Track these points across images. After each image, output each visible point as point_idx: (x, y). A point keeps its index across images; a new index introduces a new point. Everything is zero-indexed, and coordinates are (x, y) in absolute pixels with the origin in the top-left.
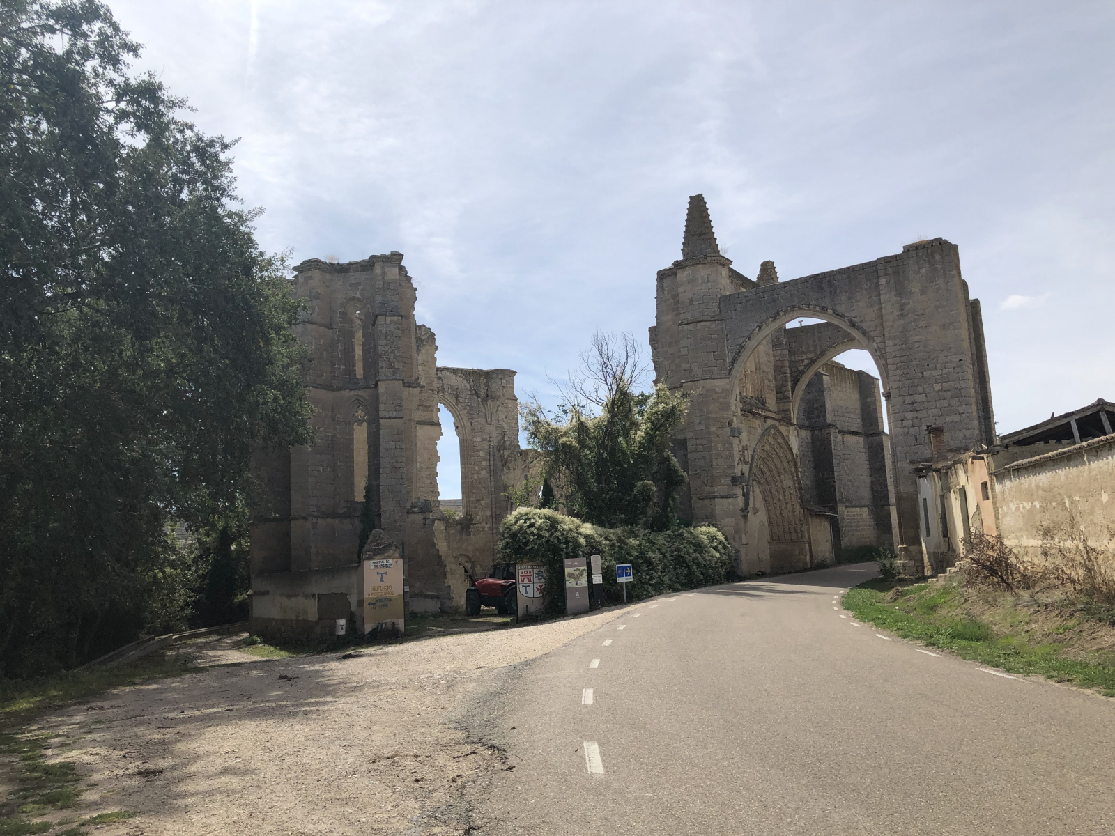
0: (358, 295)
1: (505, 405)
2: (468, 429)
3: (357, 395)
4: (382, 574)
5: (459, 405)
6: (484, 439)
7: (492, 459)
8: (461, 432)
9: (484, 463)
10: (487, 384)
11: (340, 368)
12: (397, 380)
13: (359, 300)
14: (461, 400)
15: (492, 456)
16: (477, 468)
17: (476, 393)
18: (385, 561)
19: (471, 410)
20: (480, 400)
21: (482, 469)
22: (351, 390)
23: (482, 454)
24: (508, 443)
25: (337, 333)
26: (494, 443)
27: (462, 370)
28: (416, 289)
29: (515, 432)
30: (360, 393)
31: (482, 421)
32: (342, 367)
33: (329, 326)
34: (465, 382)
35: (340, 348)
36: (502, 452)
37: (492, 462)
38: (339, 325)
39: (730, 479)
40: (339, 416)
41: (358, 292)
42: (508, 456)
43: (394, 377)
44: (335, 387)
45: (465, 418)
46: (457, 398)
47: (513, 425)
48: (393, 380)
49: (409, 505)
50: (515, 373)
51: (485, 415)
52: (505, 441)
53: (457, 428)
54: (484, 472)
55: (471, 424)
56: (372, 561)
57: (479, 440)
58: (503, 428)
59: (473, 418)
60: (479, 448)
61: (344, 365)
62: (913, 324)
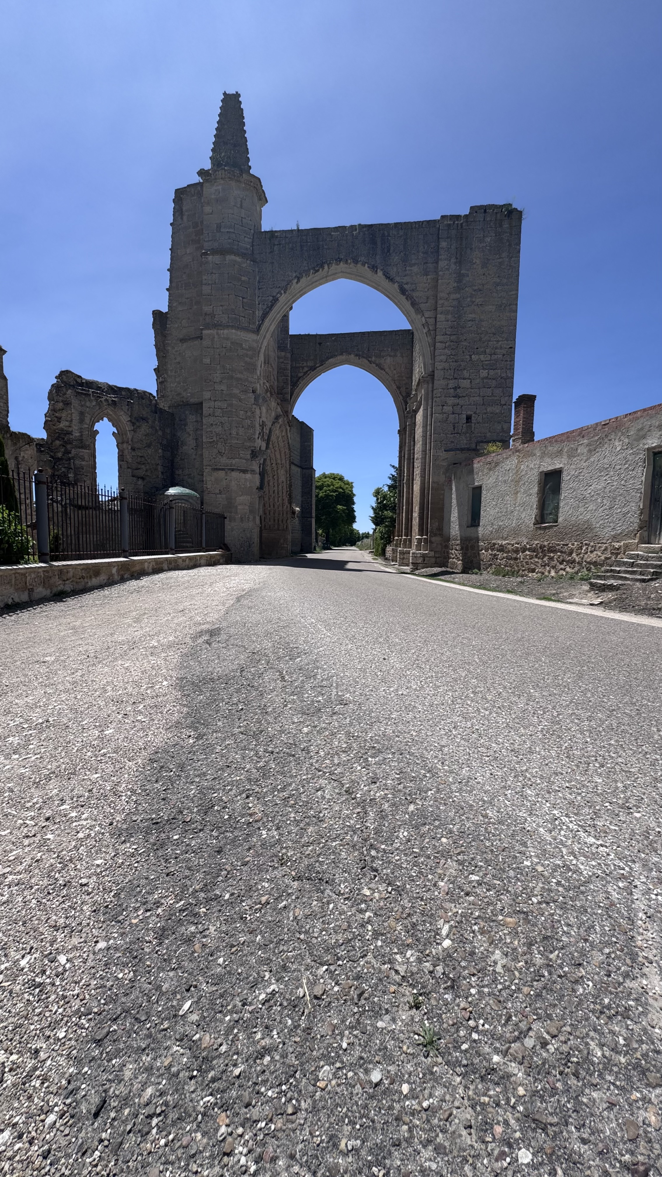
29: (5, 413)
39: (250, 452)
62: (469, 299)
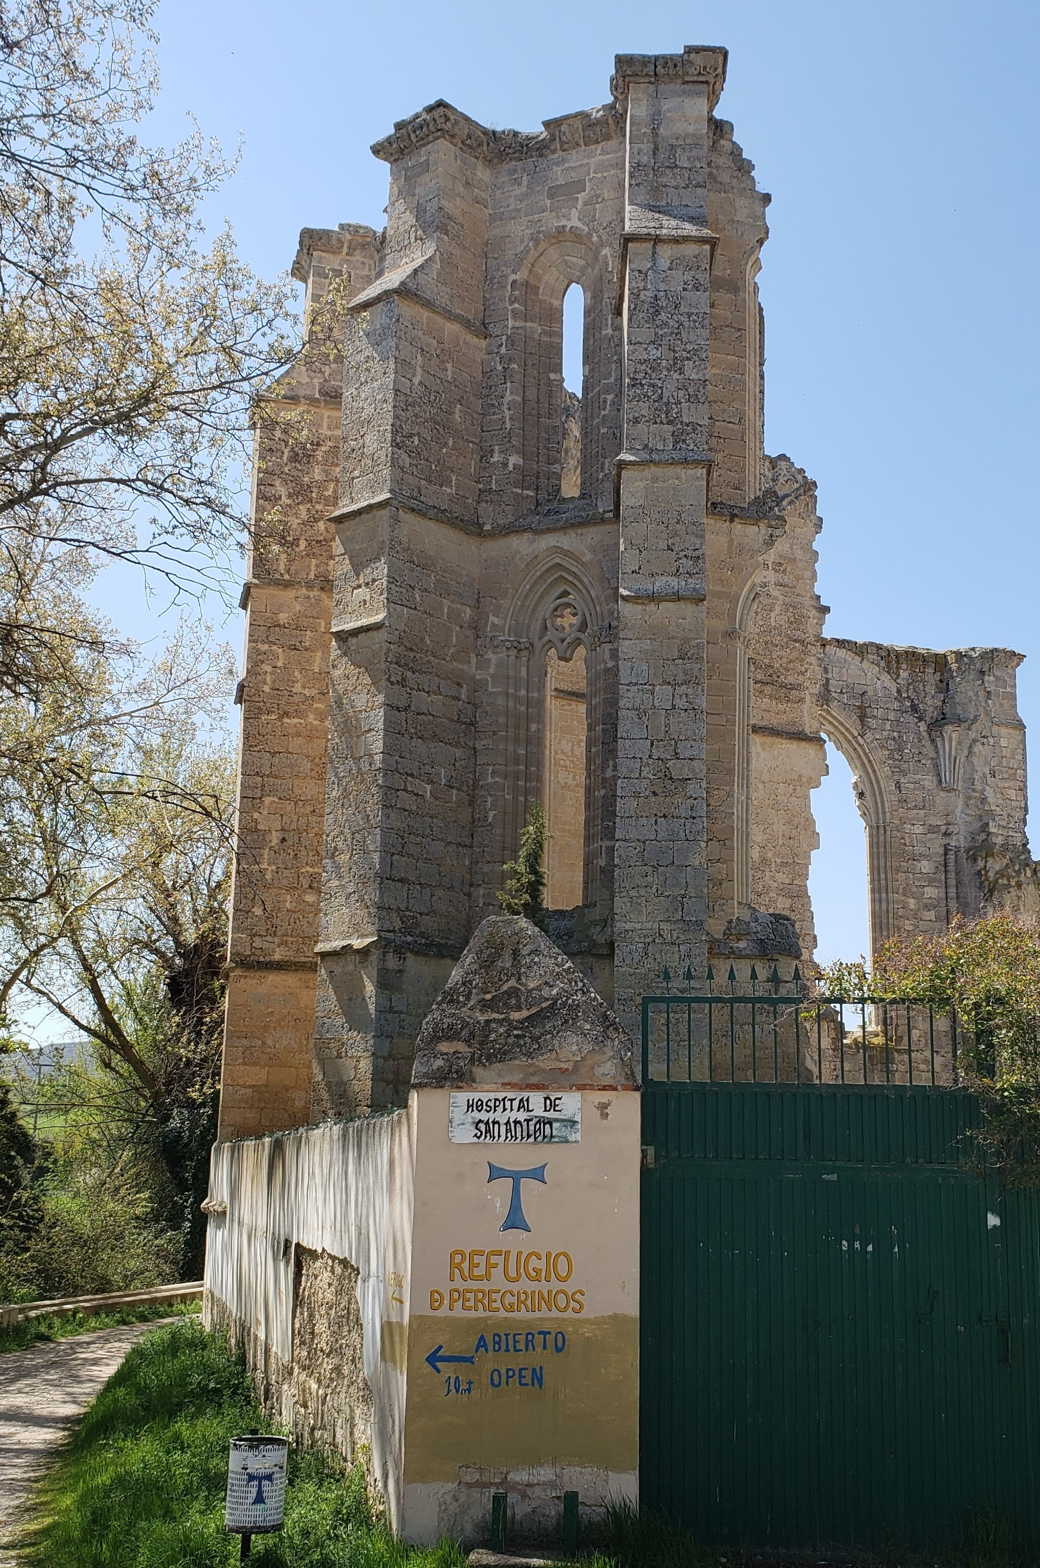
0: (574, 221)
1: (991, 740)
2: (891, 800)
3: (559, 550)
4: (516, 1177)
5: (869, 735)
6: (933, 829)
7: (952, 882)
8: (870, 805)
9: (931, 892)
10: (944, 686)
11: (505, 465)
12: (685, 462)
13: (577, 237)
14: (872, 723)
15: (952, 875)
16: (912, 903)
17: (914, 708)
18: (536, 1100)
19: (900, 750)
20: (922, 724)
21: (927, 907)
22: (537, 532)
23: (925, 866)
24: (999, 840)
25: (503, 350)
26: (960, 840)
27: (879, 647)
28: (767, 198)
29: (1018, 815)
30: (568, 541)
31: (929, 781)
32: (514, 460)
33: (482, 329)
34: (886, 678)
35: (508, 397)
36: (981, 864)
37: (952, 891)
38: (511, 323)
40: (496, 621)
41: (575, 213)
42: (1001, 874)
43: (676, 455)
44: (487, 527)
45: (884, 772)
46: (862, 718)
47: (1012, 794)
48: (674, 463)
49: (717, 927)
50: (1016, 658)
51: (936, 766)
52: (989, 834)
53: (861, 795)
54: (931, 915)
55: (898, 786)
56: (462, 1097)
57: (918, 829)
58: (984, 800)
59: (904, 773)
60: (920, 849)
61: (523, 454)
